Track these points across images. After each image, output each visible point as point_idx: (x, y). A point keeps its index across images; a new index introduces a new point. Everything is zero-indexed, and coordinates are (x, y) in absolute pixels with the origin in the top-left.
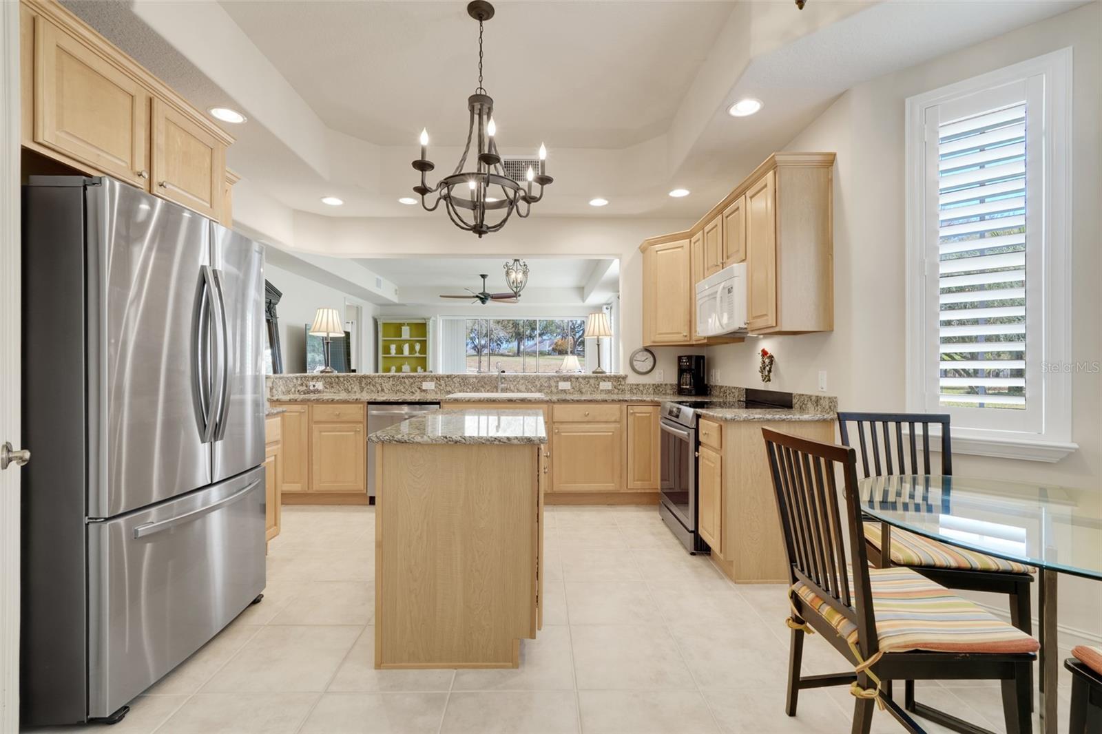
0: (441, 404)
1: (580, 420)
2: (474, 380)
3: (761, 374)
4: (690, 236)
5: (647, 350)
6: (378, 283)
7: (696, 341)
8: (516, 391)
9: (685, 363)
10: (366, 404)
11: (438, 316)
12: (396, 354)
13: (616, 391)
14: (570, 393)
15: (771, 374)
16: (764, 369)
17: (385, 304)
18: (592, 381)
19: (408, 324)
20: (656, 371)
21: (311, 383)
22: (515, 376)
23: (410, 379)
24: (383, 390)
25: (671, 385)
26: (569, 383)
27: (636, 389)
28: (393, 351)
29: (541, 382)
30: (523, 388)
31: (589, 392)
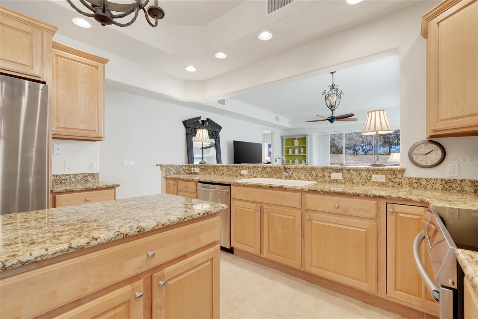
0: (231, 186)
1: (331, 211)
5: (431, 140)
6: (277, 119)
8: (298, 178)
10: (197, 182)
11: (314, 133)
12: (292, 154)
13: (391, 184)
14: (342, 183)
17: (287, 130)
18: (364, 174)
19: (298, 139)
21: (193, 169)
24: (223, 174)
26: (341, 174)
27: (416, 183)
28: (290, 153)
29: (316, 173)
30: (302, 176)
31: (360, 184)
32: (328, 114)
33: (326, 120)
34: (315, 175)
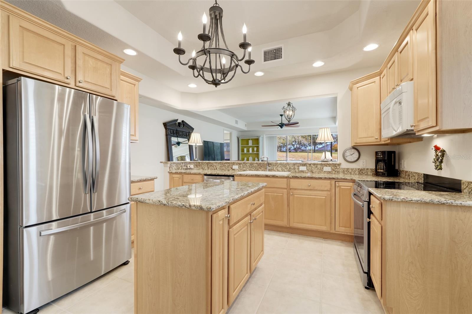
0: (234, 176)
1: (306, 188)
2: (256, 164)
3: (434, 164)
4: (380, 74)
5: (354, 148)
6: (237, 122)
7: (384, 141)
8: (277, 171)
9: (380, 156)
10: (203, 175)
11: (264, 135)
12: (246, 152)
13: (334, 172)
14: (306, 173)
15: (442, 164)
16: (438, 160)
17: (243, 131)
18: (319, 166)
19: (252, 139)
20: (361, 161)
21: (189, 165)
22: (276, 163)
23: (227, 164)
24: (216, 169)
25: (371, 169)
26: (305, 167)
27: (346, 171)
28: (245, 151)
29: (290, 166)
30: (280, 169)
31: (317, 173)
32: (278, 120)
33: (277, 125)
34: (289, 168)
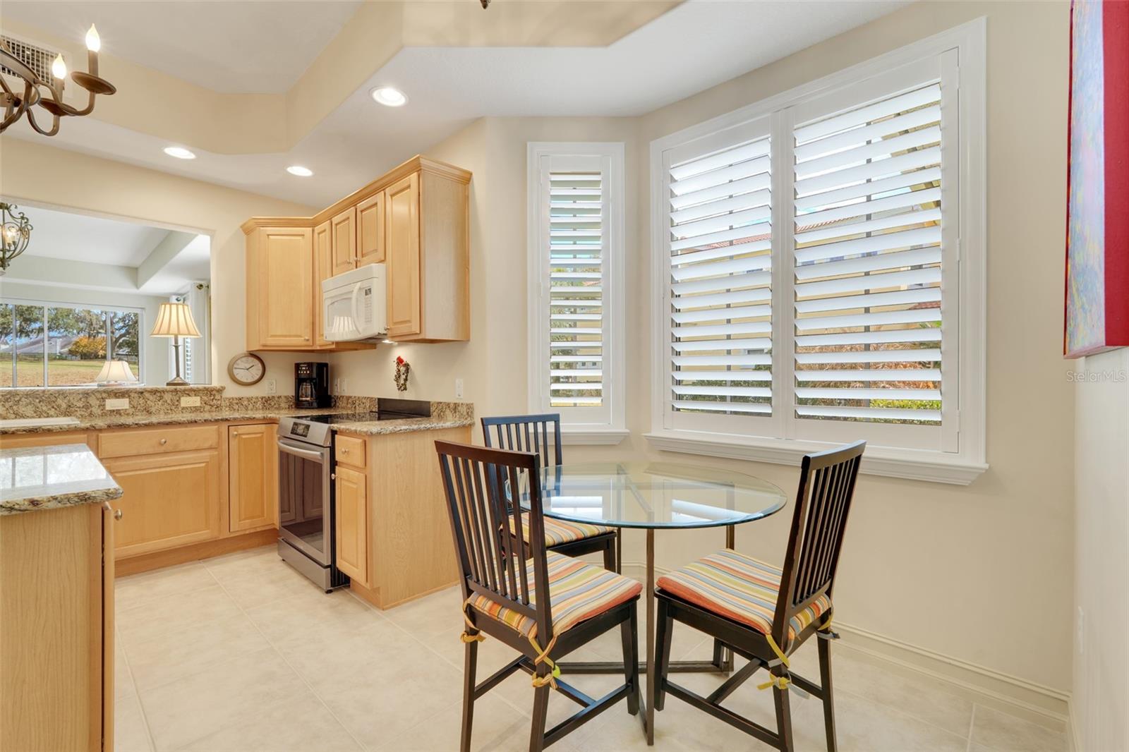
3: (395, 383)
4: (313, 224)
5: (253, 355)
7: (320, 346)
9: (304, 371)
13: (207, 408)
14: (128, 414)
15: (408, 383)
16: (399, 377)
18: (167, 397)
20: (265, 381)
25: (285, 397)
26: (126, 400)
27: (237, 404)
29: (69, 401)
31: (162, 412)
34: (64, 406)
